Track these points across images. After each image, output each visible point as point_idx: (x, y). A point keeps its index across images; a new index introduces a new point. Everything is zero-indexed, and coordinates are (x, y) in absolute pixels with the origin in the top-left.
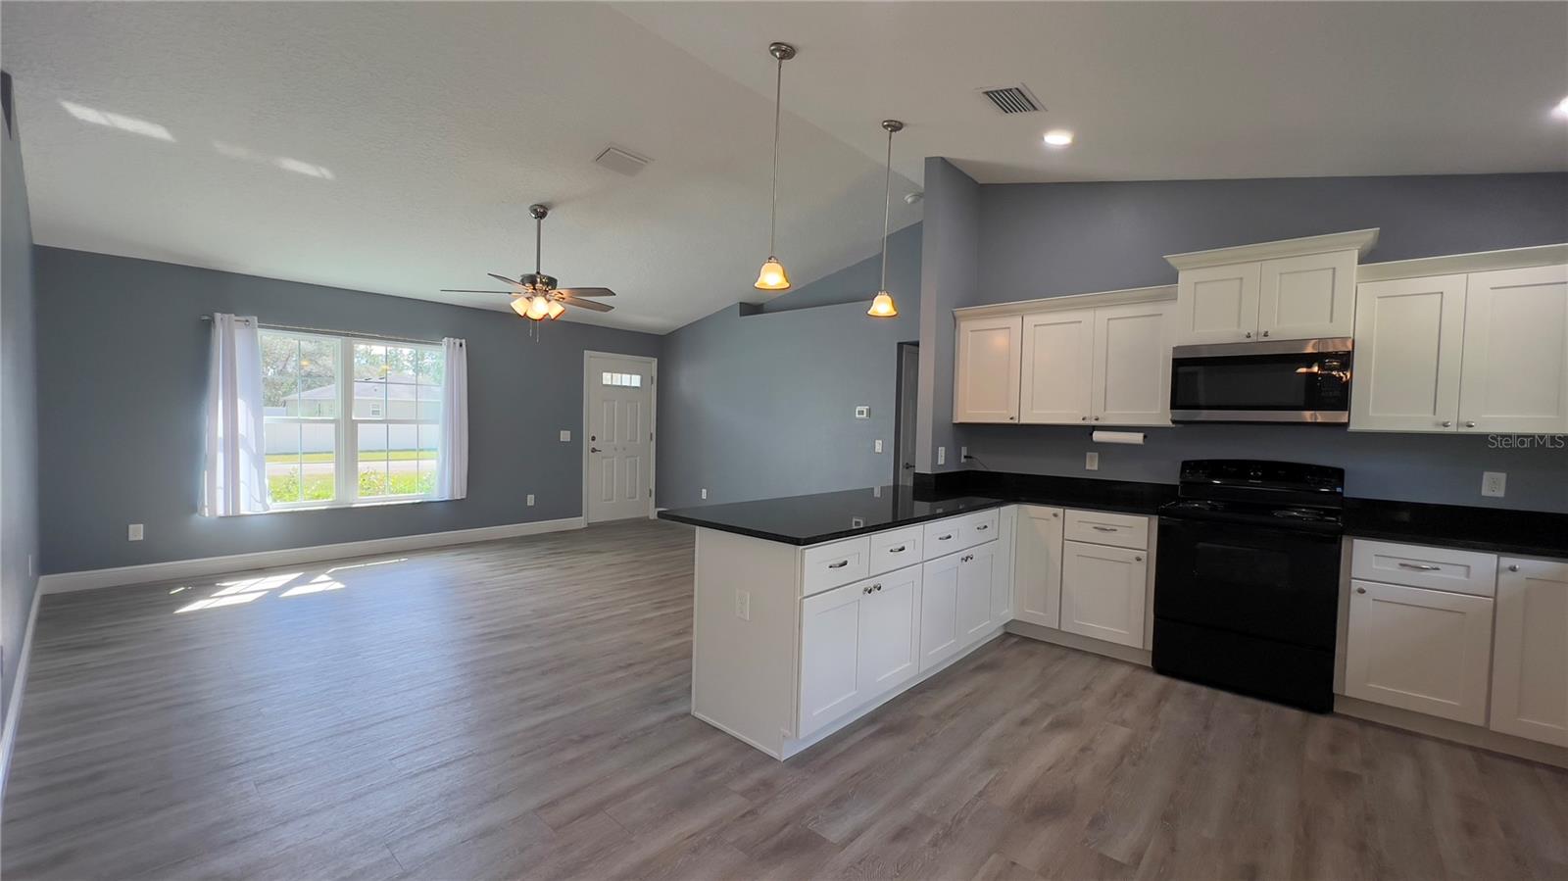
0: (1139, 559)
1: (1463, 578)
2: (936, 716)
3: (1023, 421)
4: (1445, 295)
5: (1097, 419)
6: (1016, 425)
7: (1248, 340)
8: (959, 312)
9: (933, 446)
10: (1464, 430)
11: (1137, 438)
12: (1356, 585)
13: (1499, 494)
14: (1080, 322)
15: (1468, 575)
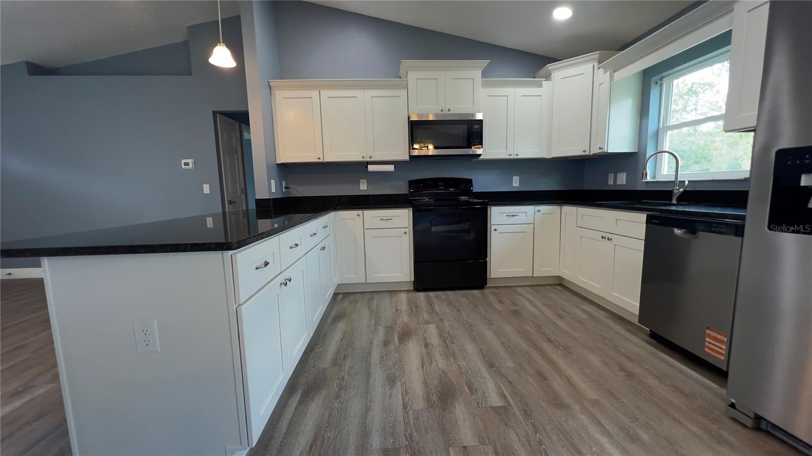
0: (405, 233)
1: (525, 218)
2: (334, 363)
3: (326, 160)
4: (508, 97)
5: (370, 157)
6: (322, 163)
7: (442, 113)
8: (274, 83)
9: (268, 179)
10: (515, 157)
11: (391, 168)
12: (493, 227)
13: (517, 185)
14: (356, 97)
15: (526, 216)
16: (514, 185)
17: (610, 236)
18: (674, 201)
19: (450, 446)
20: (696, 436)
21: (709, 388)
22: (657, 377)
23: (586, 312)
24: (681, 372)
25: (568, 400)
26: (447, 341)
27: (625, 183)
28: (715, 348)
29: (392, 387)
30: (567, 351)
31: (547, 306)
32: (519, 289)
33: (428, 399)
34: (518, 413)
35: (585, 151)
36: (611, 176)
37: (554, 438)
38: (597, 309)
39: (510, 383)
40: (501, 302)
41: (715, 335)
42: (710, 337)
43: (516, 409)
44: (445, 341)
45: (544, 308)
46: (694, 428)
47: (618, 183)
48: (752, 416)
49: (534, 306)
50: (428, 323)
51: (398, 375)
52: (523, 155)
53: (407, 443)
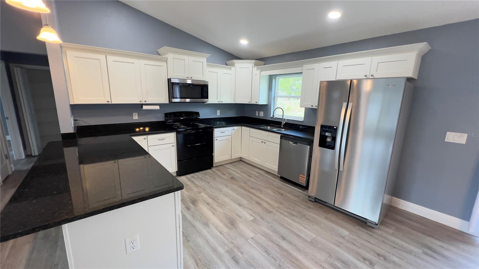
0: (173, 146)
3: (113, 103)
4: (218, 73)
5: (145, 102)
6: (110, 104)
7: (188, 79)
8: (65, 45)
11: (158, 107)
12: (215, 139)
13: (219, 115)
14: (134, 63)
15: (229, 132)
16: (218, 115)
17: (265, 141)
18: (282, 127)
19: (247, 239)
20: (305, 208)
21: (301, 193)
22: (289, 193)
23: (257, 172)
24: (293, 189)
25: (271, 209)
26: (215, 199)
27: (263, 116)
28: (302, 180)
29: (209, 227)
30: (261, 191)
31: (242, 172)
32: (226, 166)
33: (227, 227)
34: (260, 220)
35: (249, 102)
36: (257, 112)
37: (274, 223)
38: (260, 170)
39: (251, 209)
40: (224, 174)
41: (302, 176)
42: (301, 176)
43: (258, 218)
44: (214, 200)
45: (242, 174)
46: (303, 206)
47: (260, 116)
48: (314, 198)
49: (238, 173)
50: (200, 193)
51: (207, 221)
52: (225, 102)
53: (233, 245)
